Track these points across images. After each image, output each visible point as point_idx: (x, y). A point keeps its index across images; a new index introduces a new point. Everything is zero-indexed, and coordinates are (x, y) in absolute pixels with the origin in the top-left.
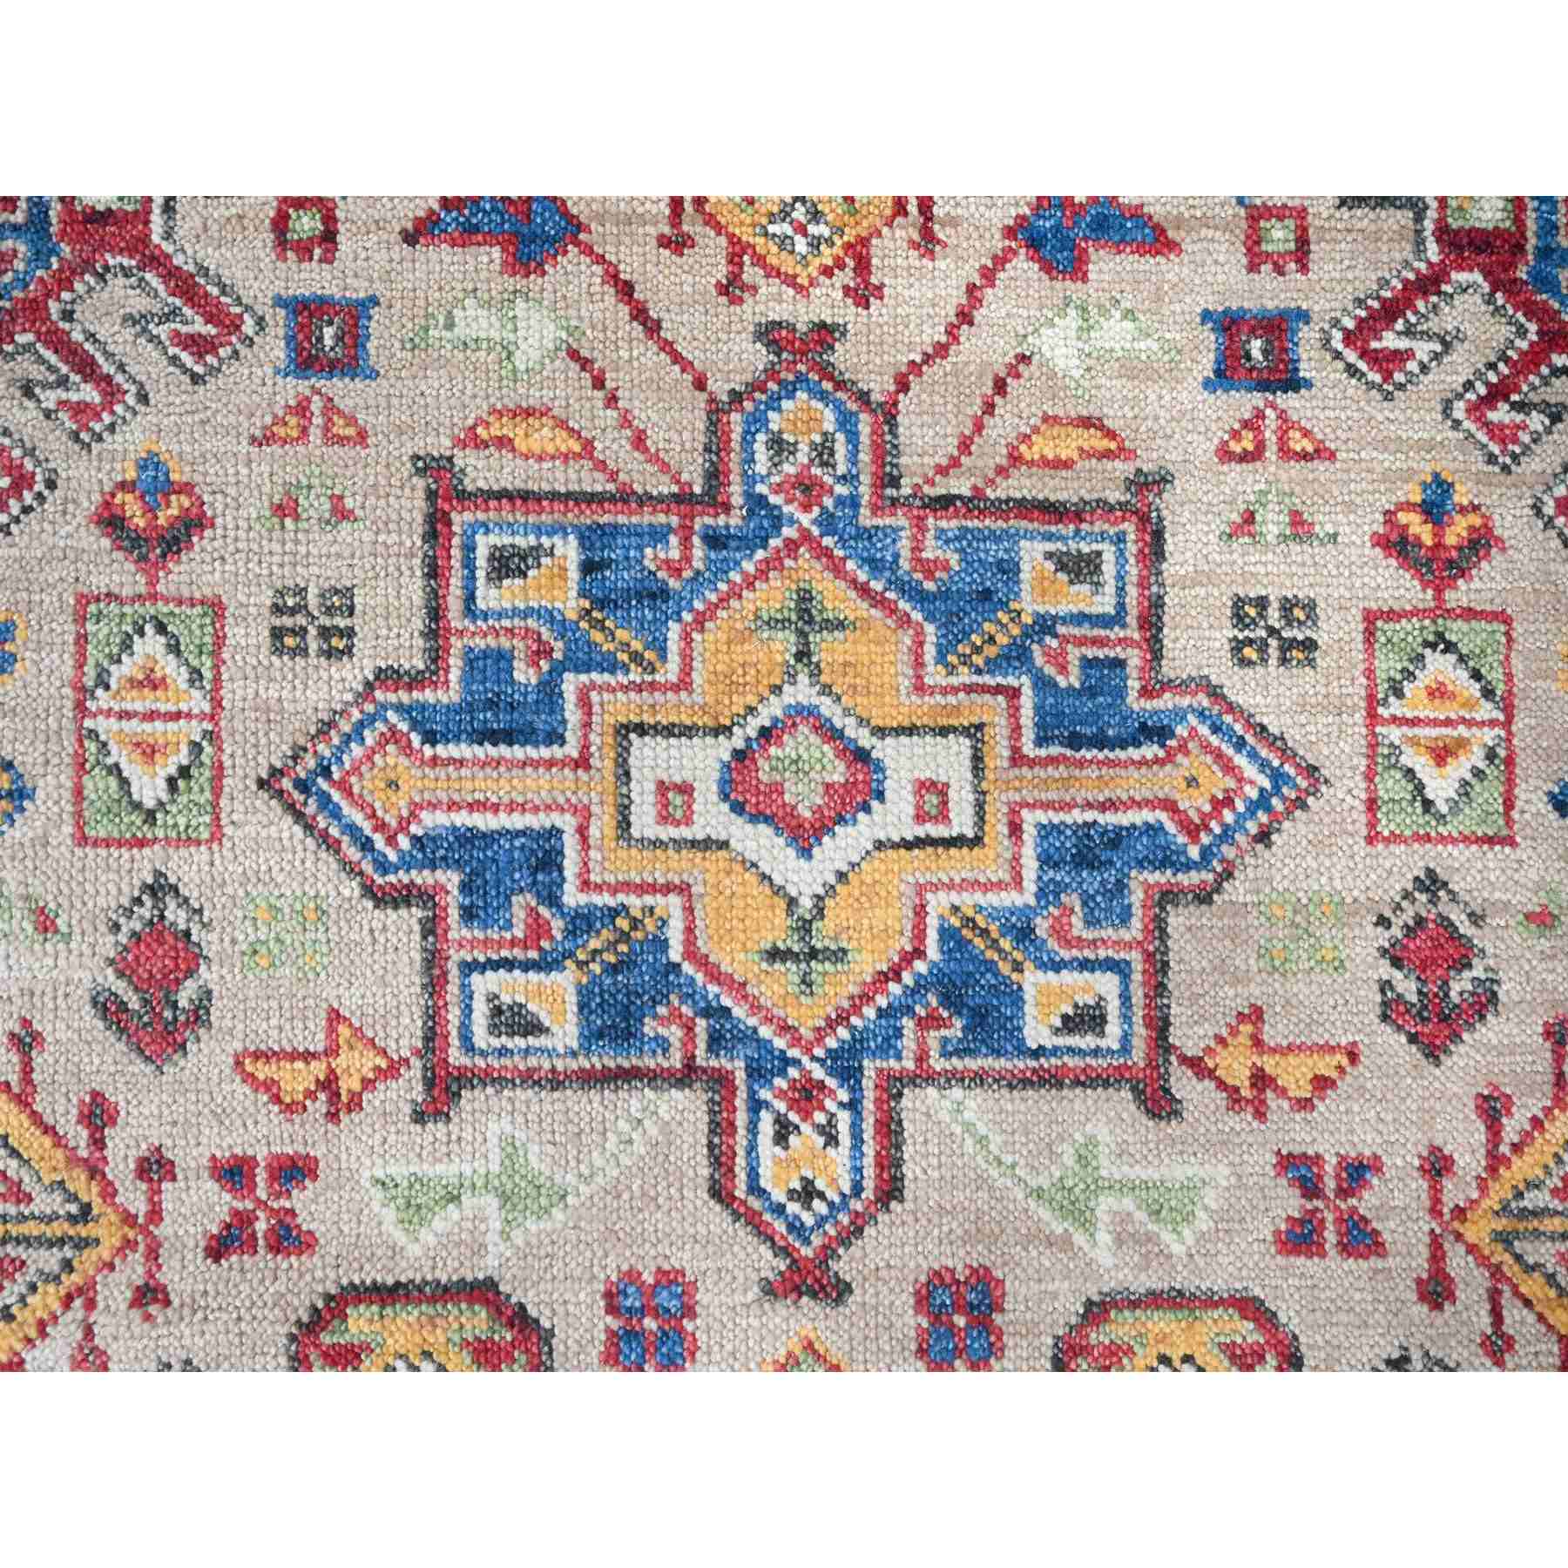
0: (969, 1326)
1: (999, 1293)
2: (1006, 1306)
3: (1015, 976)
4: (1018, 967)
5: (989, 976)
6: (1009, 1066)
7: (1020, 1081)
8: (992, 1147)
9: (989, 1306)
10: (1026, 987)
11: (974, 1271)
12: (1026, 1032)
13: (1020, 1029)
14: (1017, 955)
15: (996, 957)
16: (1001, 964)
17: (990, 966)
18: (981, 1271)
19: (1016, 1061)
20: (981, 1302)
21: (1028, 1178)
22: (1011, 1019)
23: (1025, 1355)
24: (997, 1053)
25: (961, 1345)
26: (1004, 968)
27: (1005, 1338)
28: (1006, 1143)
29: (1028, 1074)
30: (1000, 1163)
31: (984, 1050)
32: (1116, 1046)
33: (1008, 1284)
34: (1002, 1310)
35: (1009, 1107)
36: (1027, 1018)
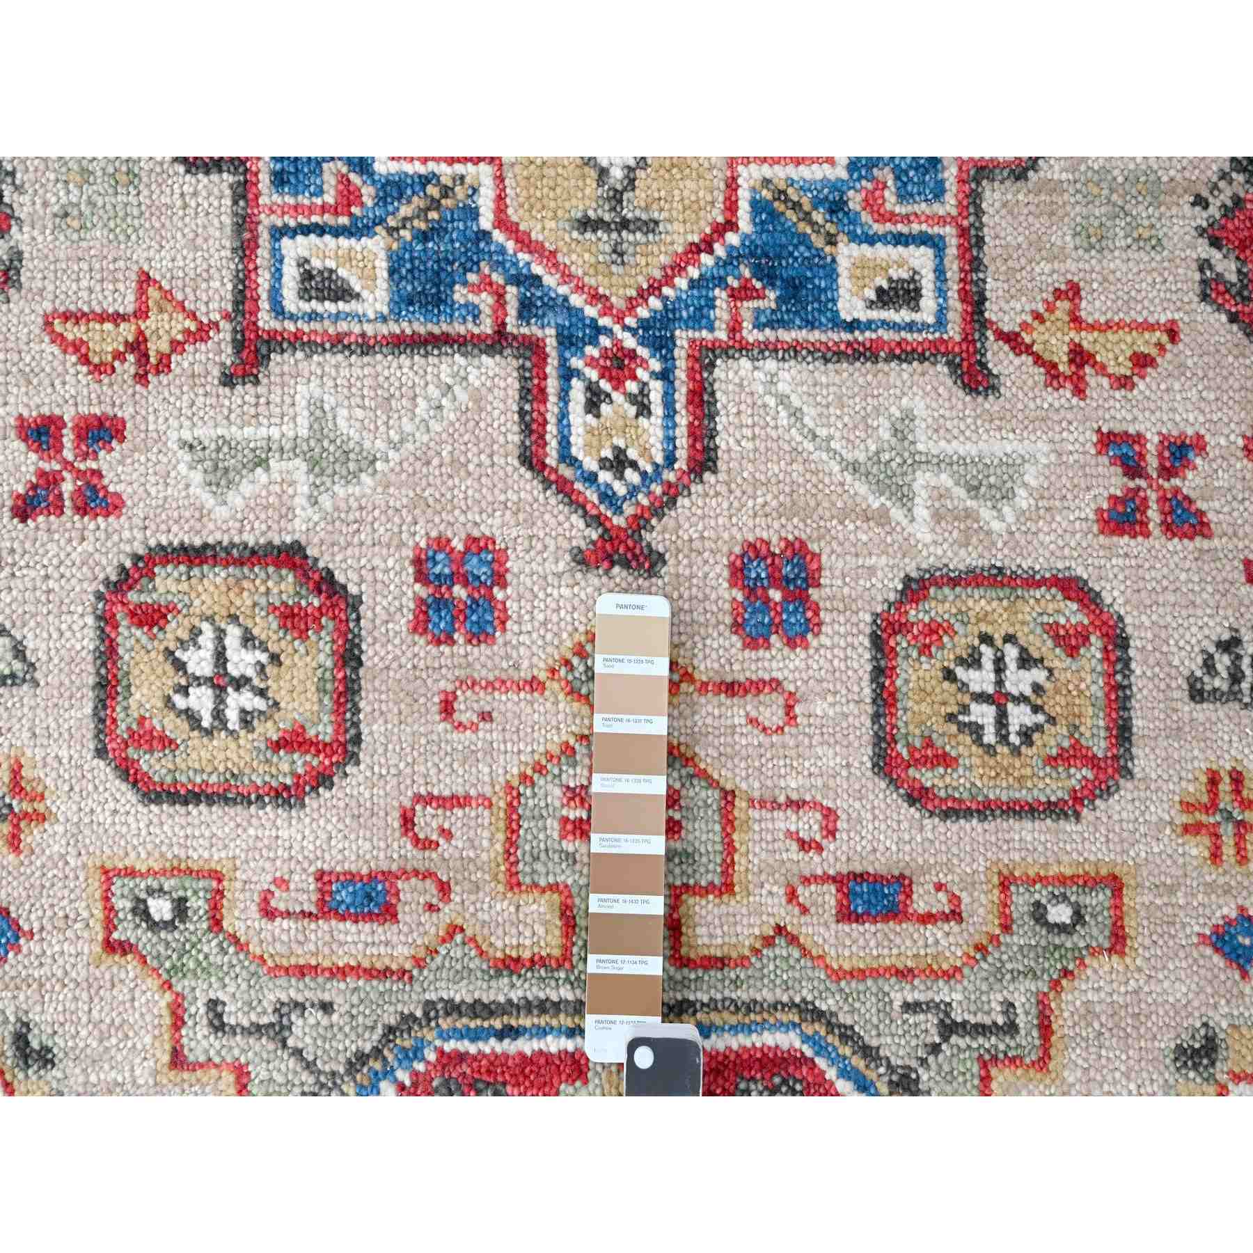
0: (784, 598)
1: (815, 566)
2: (822, 581)
3: (828, 249)
4: (831, 241)
5: (802, 248)
6: (824, 338)
7: (835, 353)
8: (807, 420)
9: (805, 580)
10: (839, 259)
11: (789, 544)
12: (840, 305)
13: (834, 301)
14: (831, 228)
15: (809, 231)
16: (813, 237)
17: (804, 240)
18: (797, 545)
19: (830, 334)
20: (797, 576)
21: (844, 452)
22: (825, 290)
23: (842, 630)
24: (811, 325)
25: (777, 620)
26: (818, 241)
27: (822, 614)
28: (820, 415)
29: (843, 347)
30: (815, 436)
31: (798, 322)
32: (931, 320)
33: (824, 558)
34: (819, 585)
35: (824, 379)
36: (841, 291)
